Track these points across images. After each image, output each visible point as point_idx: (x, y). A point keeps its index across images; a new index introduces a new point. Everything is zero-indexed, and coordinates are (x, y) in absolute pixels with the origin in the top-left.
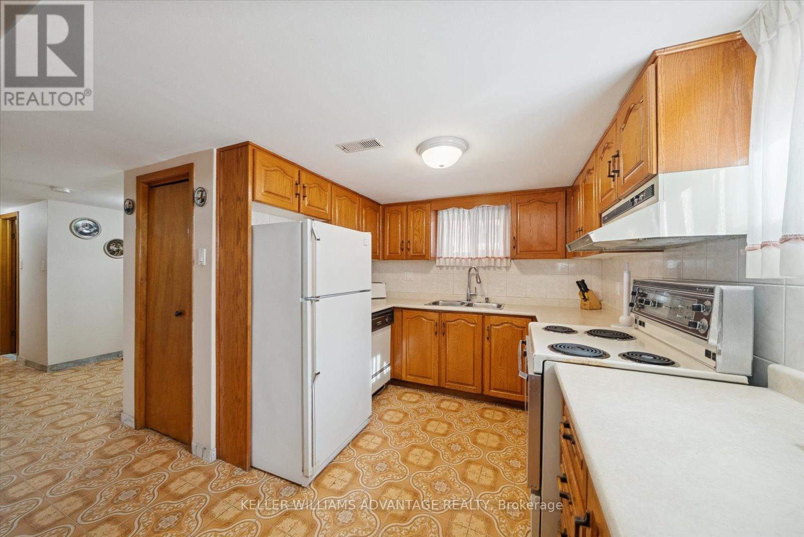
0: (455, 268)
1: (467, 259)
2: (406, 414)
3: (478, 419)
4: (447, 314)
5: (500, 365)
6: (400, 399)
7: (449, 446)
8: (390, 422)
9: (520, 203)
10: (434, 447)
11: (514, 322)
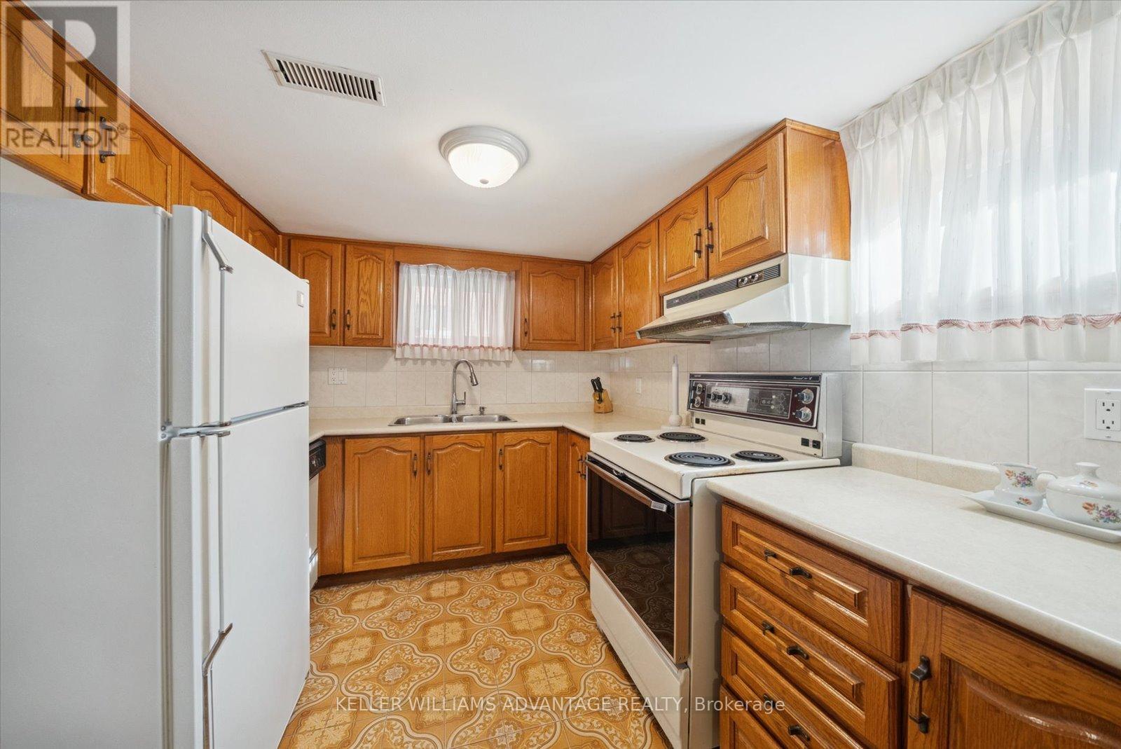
0: (428, 363)
1: (449, 349)
2: (375, 635)
3: (498, 593)
4: (435, 438)
5: (519, 503)
6: (347, 611)
7: (481, 656)
8: (350, 665)
9: (533, 273)
10: (459, 670)
11: (536, 438)
